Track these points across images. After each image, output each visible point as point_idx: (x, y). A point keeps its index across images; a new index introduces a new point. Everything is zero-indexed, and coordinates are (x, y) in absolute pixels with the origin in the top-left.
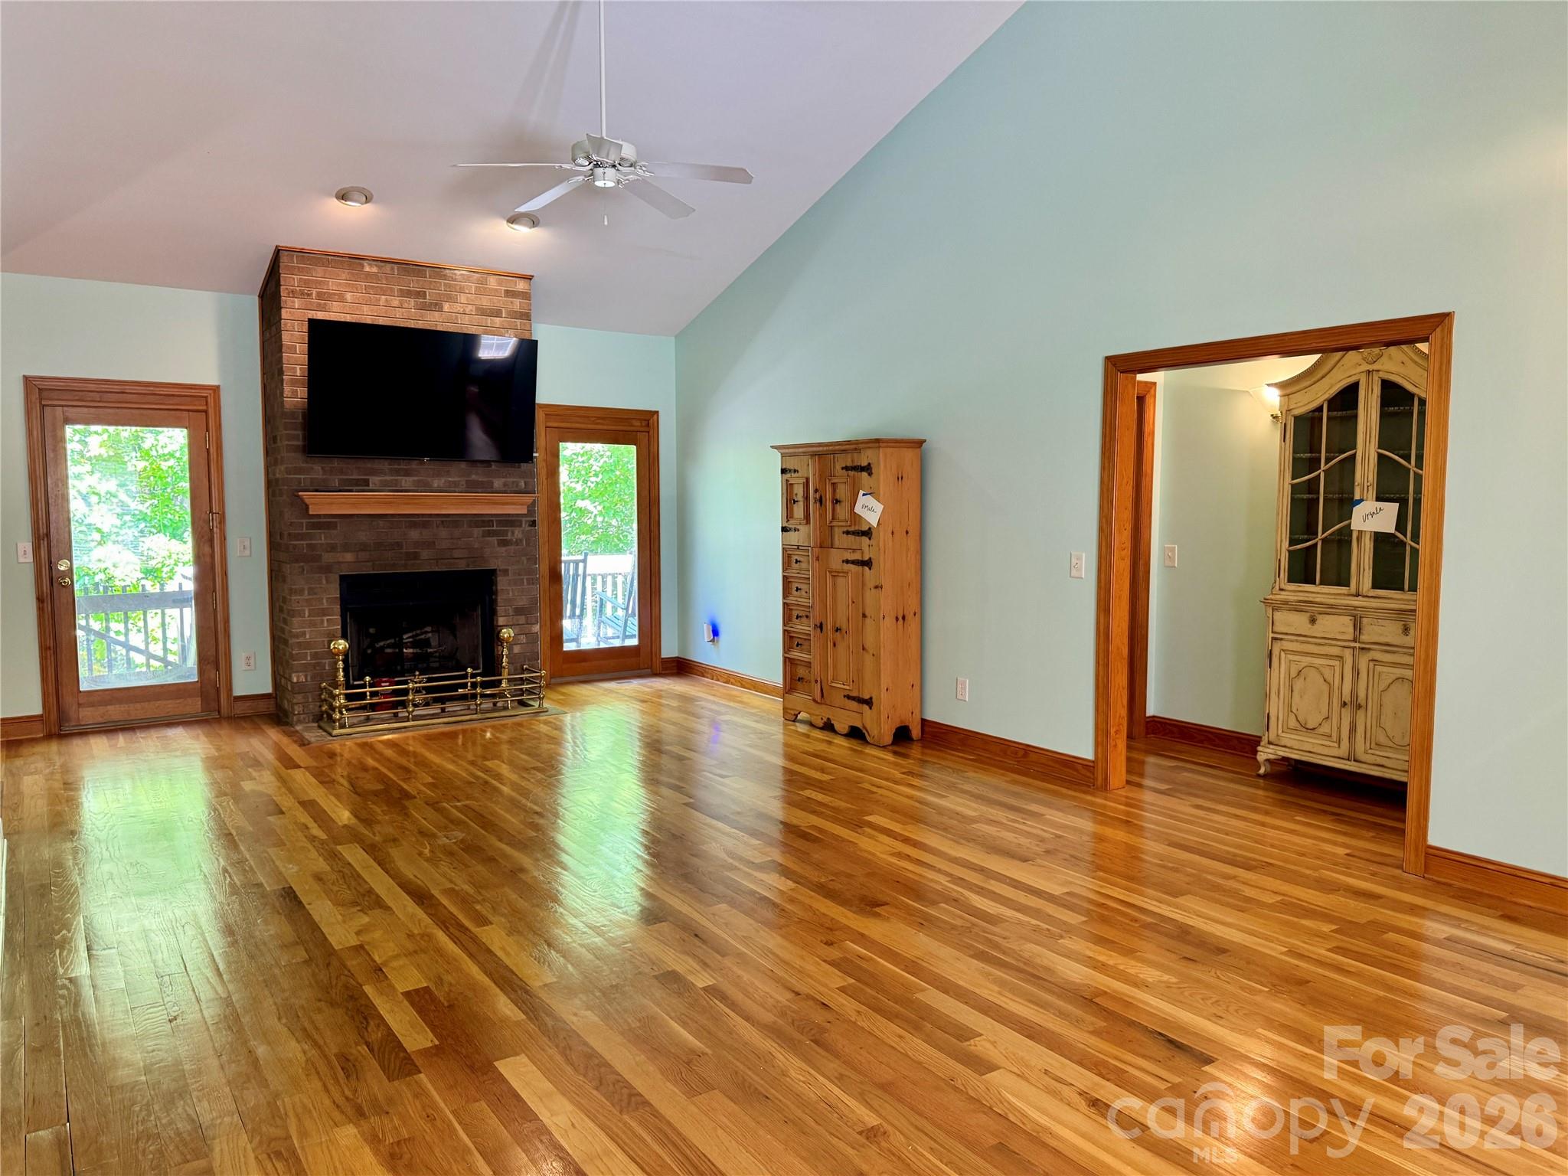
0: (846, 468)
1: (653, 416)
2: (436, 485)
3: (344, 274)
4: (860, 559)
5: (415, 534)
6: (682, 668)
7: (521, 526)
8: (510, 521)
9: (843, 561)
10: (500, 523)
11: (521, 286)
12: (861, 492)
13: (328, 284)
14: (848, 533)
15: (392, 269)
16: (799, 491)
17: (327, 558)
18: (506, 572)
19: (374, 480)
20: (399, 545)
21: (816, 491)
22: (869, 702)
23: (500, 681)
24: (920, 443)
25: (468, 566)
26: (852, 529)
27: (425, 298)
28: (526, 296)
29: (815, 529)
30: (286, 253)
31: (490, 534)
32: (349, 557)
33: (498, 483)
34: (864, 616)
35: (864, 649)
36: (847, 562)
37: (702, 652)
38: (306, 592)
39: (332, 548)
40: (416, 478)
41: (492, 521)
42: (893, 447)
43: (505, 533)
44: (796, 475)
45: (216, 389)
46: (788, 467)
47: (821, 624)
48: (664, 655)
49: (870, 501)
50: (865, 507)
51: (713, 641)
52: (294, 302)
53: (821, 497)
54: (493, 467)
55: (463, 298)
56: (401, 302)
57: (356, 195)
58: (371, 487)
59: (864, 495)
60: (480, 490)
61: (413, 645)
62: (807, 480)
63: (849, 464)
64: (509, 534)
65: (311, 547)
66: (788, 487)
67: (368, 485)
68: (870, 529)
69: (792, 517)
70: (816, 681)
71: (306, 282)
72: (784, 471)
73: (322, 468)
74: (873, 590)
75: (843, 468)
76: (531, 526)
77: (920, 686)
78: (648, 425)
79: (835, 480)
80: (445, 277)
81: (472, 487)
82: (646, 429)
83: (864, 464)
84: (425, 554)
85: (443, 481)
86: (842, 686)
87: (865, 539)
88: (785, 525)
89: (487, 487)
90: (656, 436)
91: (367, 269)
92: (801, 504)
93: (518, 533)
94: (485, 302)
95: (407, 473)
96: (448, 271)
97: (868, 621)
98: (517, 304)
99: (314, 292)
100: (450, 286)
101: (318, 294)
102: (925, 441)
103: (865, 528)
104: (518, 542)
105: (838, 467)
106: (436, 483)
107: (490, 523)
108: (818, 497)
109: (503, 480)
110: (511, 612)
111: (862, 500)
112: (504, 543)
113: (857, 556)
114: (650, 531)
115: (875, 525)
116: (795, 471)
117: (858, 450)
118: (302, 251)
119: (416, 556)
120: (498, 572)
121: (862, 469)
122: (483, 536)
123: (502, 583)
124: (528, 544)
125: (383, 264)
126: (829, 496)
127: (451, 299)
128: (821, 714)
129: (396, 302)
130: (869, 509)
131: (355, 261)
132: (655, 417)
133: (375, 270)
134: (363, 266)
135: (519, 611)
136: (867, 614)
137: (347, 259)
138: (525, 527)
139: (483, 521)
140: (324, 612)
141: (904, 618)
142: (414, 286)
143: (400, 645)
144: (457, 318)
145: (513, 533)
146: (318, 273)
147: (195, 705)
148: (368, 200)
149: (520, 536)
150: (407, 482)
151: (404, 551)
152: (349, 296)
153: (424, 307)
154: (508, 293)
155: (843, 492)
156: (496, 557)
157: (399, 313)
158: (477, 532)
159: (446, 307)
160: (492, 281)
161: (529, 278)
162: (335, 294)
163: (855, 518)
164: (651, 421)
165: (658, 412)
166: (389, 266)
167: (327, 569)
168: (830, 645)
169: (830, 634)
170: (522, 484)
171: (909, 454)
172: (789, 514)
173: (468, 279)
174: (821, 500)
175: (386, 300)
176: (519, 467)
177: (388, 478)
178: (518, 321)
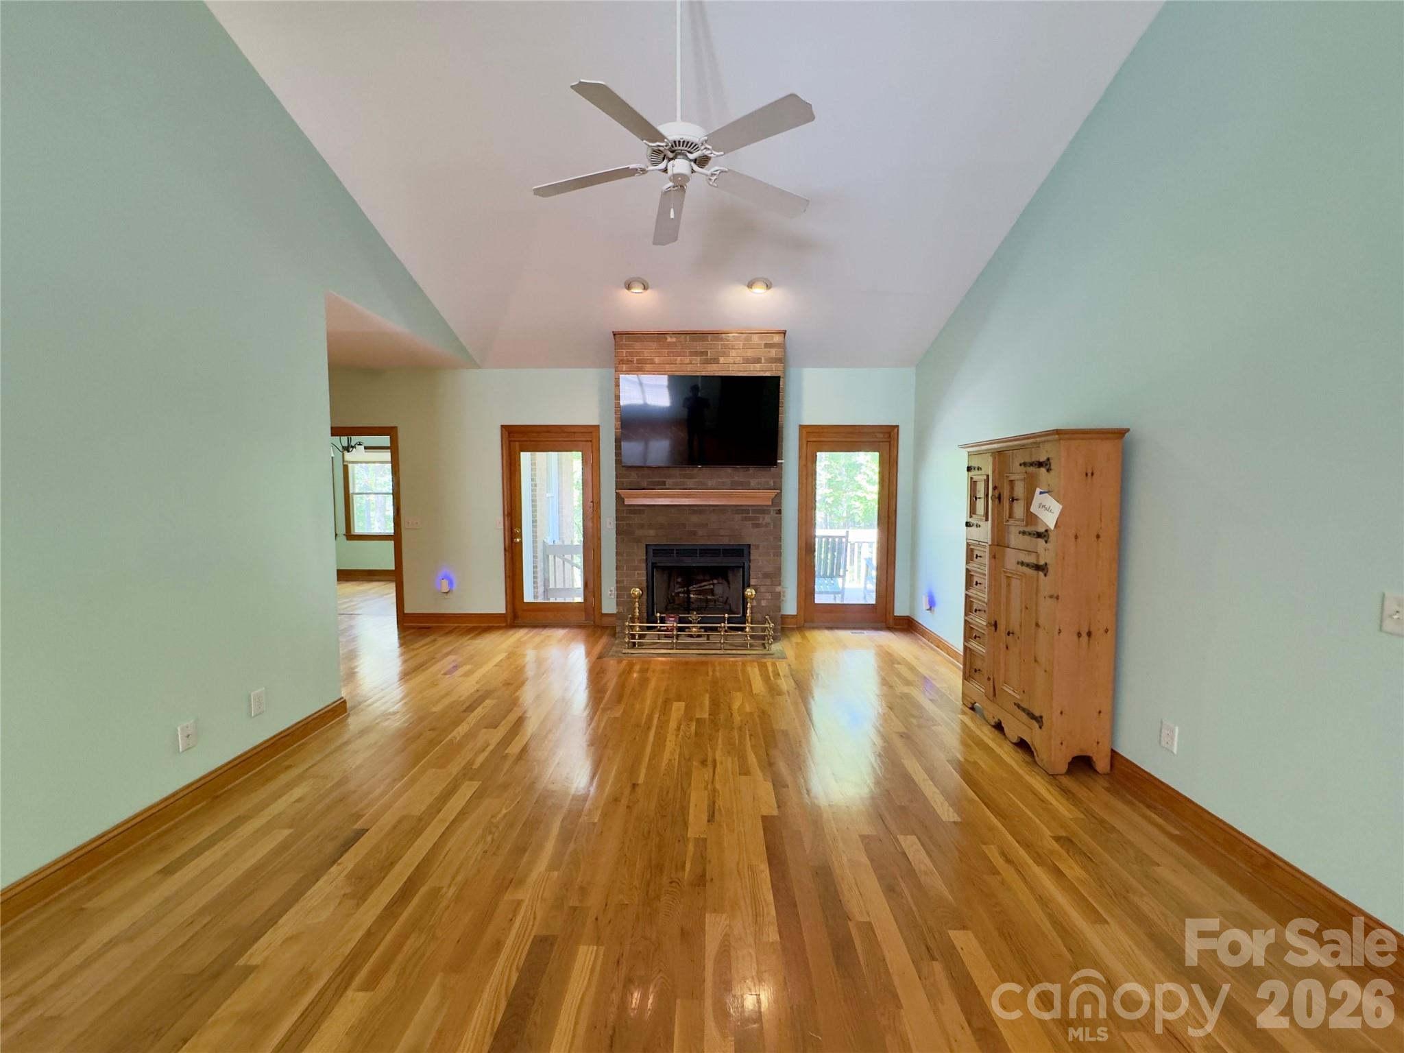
0: (1024, 464)
1: (894, 429)
2: (710, 485)
3: (654, 345)
4: (1035, 562)
5: (694, 519)
6: (908, 626)
7: (769, 513)
8: (761, 510)
9: (1018, 563)
10: (755, 511)
11: (777, 339)
12: (1038, 490)
13: (643, 354)
14: (1024, 533)
15: (686, 338)
16: (981, 487)
17: (639, 533)
18: (757, 547)
19: (669, 482)
20: (684, 525)
21: (995, 488)
22: (1039, 720)
23: (745, 628)
24: (1121, 433)
25: (730, 541)
26: (1028, 529)
27: (707, 356)
28: (782, 346)
29: (993, 526)
30: (618, 336)
31: (746, 519)
32: (652, 532)
33: (753, 483)
34: (1037, 625)
35: (1036, 661)
36: (1022, 564)
37: (923, 618)
38: (625, 555)
39: (642, 526)
40: (697, 480)
41: (749, 510)
42: (1083, 439)
43: (758, 519)
44: (980, 472)
45: (597, 427)
46: (973, 465)
47: (996, 622)
48: (896, 614)
49: (1049, 501)
50: (1041, 506)
51: (930, 609)
52: (622, 367)
53: (1000, 495)
54: (751, 471)
55: (733, 353)
56: (691, 360)
57: (636, 284)
58: (667, 487)
59: (1041, 493)
60: (741, 488)
61: (699, 592)
62: (988, 476)
63: (1028, 460)
64: (761, 519)
65: (628, 525)
66: (973, 484)
67: (665, 485)
68: (1046, 531)
69: (974, 513)
70: (989, 679)
71: (630, 353)
72: (969, 469)
73: (637, 474)
74: (1048, 599)
75: (1021, 465)
76: (777, 513)
77: (1110, 715)
78: (890, 437)
79: (1012, 477)
80: (722, 339)
81: (735, 485)
82: (888, 440)
83: (1043, 459)
84: (701, 532)
85: (715, 482)
86: (1012, 693)
87: (1041, 541)
88: (969, 520)
89: (745, 486)
90: (895, 445)
91: (669, 340)
92: (982, 500)
93: (767, 519)
94: (750, 353)
95: (691, 477)
96: (723, 335)
97: (1041, 632)
98: (773, 352)
99: (635, 358)
100: (724, 345)
101: (637, 360)
102: (1128, 430)
103: (1041, 529)
104: (767, 525)
105: (1017, 464)
106: (710, 483)
107: (747, 511)
108: (997, 495)
109: (757, 480)
110: (760, 576)
111: (1038, 498)
112: (757, 526)
113: (1031, 559)
114: (889, 517)
115: (1052, 526)
116: (979, 469)
117: (1037, 445)
118: (627, 334)
119: (694, 533)
120: (751, 547)
121: (1040, 464)
122: (742, 520)
123: (754, 554)
124: (774, 527)
125: (679, 335)
126: (1006, 495)
127: (725, 355)
128: (994, 713)
129: (687, 360)
130: (1046, 509)
131: (660, 336)
132: (896, 430)
133: (674, 340)
134: (666, 339)
135: (766, 576)
136: (1040, 623)
137: (656, 335)
138: (773, 514)
139: (743, 510)
140: (636, 568)
141: (1089, 634)
142: (700, 349)
143: (688, 592)
144: (729, 367)
145: (764, 518)
146: (637, 346)
147: (581, 617)
148: (645, 288)
149: (769, 521)
150: (690, 483)
151: (687, 529)
152: (657, 360)
153: (707, 362)
154: (766, 345)
155: (1019, 490)
156: (750, 536)
157: (689, 367)
158: (738, 517)
159: (722, 360)
160: (755, 339)
161: (784, 333)
162: (648, 359)
163: (1031, 518)
164: (892, 434)
165: (898, 426)
166: (683, 336)
167: (638, 540)
168: (1003, 647)
169: (1004, 635)
170: (772, 483)
171: (1104, 448)
172: (973, 511)
173: (736, 339)
174: (999, 498)
175: (681, 360)
176: (770, 470)
177: (679, 480)
178: (774, 365)
